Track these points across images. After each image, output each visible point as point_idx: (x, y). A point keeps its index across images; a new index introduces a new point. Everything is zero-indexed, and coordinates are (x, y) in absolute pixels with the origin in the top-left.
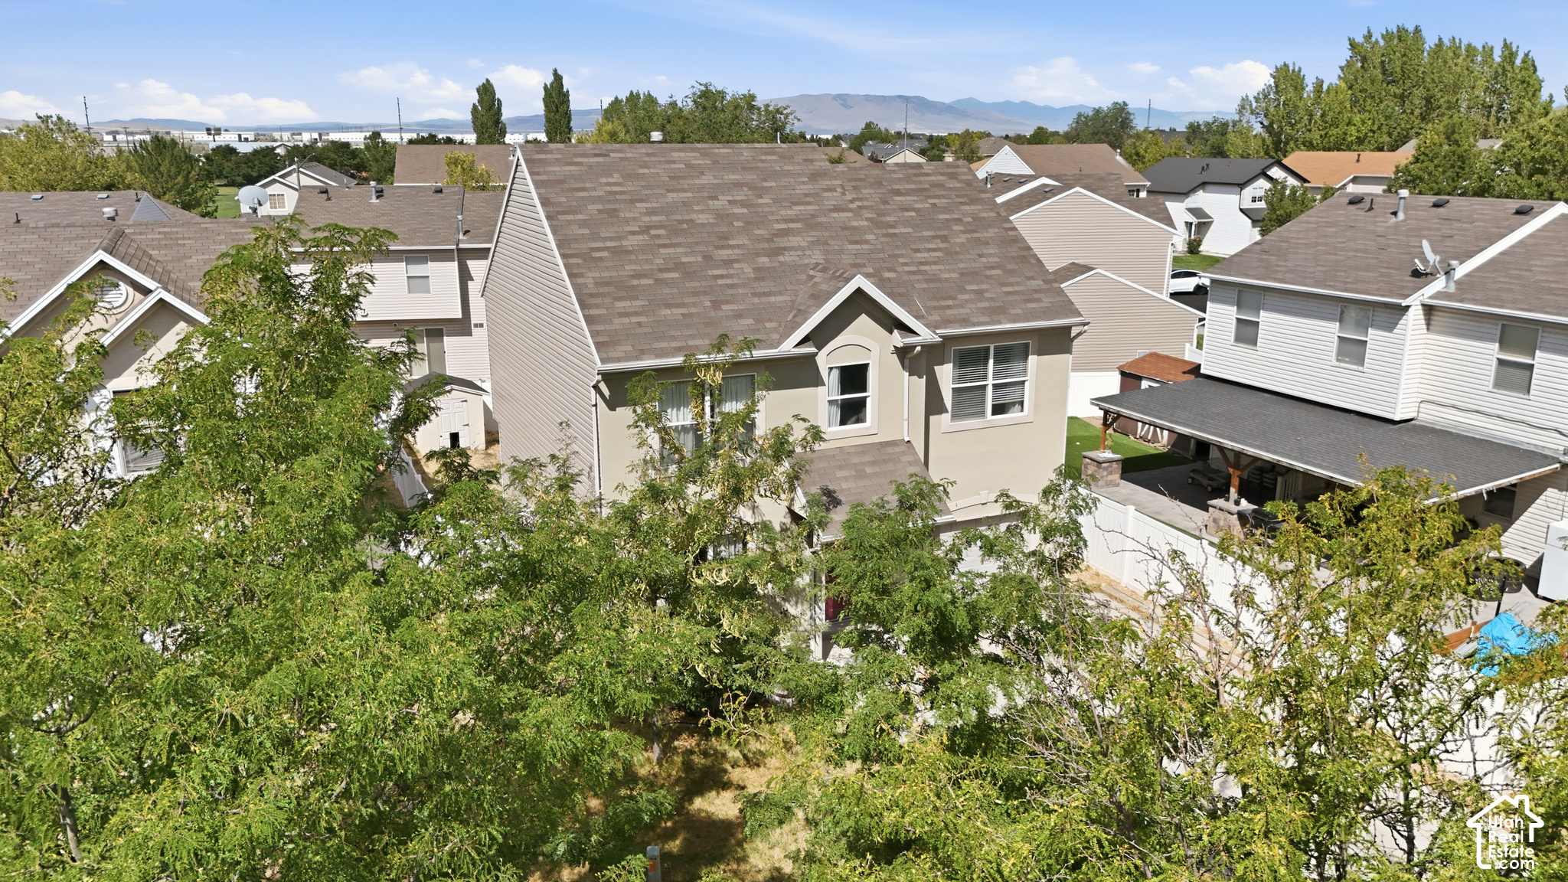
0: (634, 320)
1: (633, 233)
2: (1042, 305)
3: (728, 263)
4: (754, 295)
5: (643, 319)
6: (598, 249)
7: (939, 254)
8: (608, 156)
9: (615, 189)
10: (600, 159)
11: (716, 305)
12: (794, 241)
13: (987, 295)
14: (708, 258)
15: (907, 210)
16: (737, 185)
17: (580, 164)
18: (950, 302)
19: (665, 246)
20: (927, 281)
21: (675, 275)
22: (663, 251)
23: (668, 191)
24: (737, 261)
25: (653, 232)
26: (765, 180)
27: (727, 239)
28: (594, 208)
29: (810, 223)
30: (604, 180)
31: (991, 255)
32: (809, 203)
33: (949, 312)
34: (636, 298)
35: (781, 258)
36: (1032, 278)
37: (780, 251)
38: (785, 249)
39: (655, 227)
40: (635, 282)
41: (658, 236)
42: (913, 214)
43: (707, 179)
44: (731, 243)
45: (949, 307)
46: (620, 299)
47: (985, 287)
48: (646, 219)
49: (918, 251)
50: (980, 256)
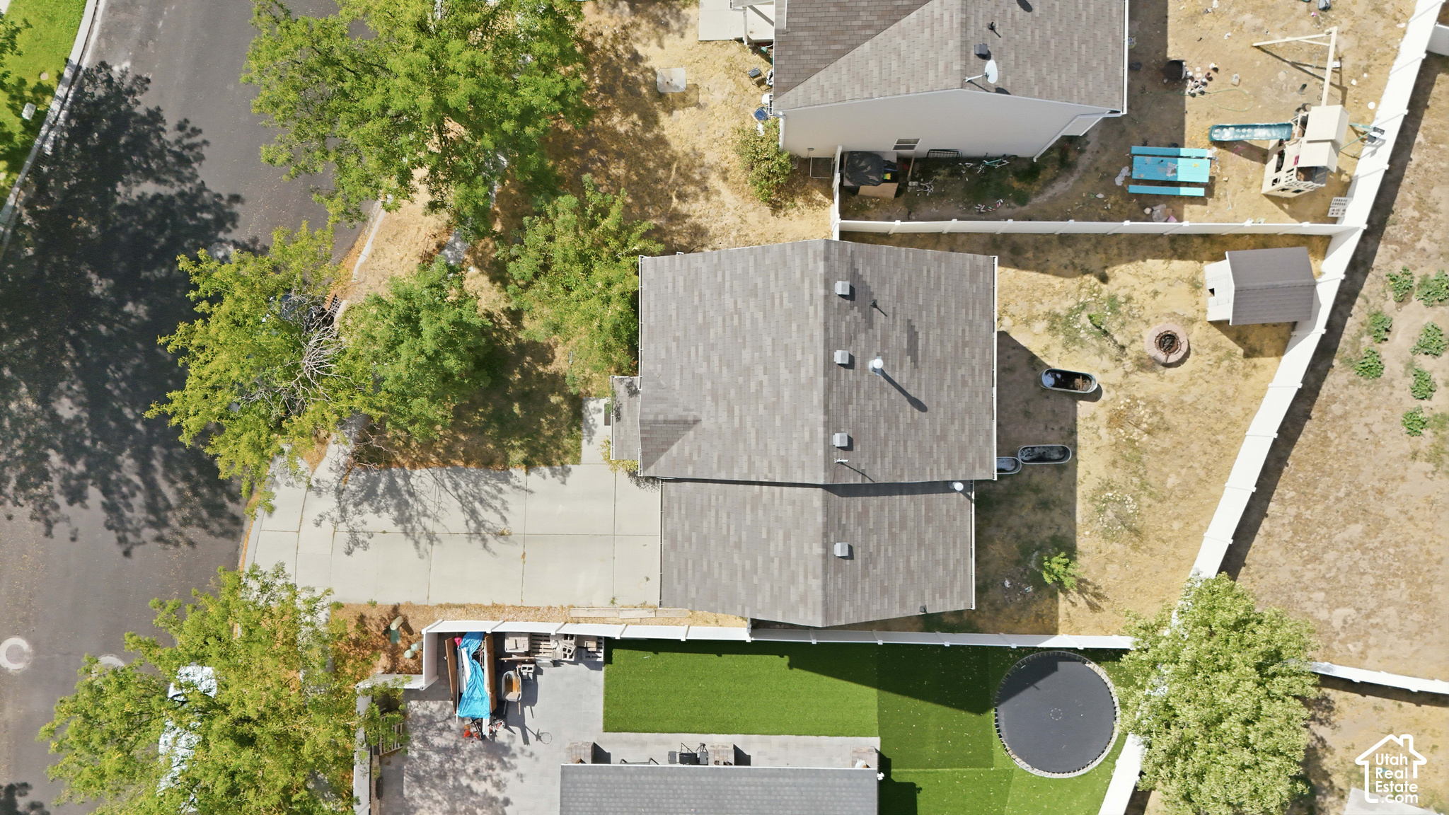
0: (670, 285)
1: (736, 303)
2: (675, 581)
3: (708, 359)
4: (682, 366)
5: (670, 290)
6: (723, 276)
7: (724, 532)
8: (811, 304)
9: (777, 302)
10: (807, 296)
11: (676, 339)
12: (723, 417)
13: (687, 545)
14: (713, 347)
15: (768, 533)
16: (778, 395)
17: (803, 282)
18: (683, 512)
19: (724, 321)
20: (702, 507)
21: (700, 320)
22: (720, 319)
23: (773, 339)
24: (709, 366)
25: (736, 317)
26: (782, 419)
27: (728, 367)
28: (760, 281)
29: (738, 434)
30: (785, 295)
31: (720, 574)
32: (757, 444)
33: (676, 506)
34: (685, 291)
35: (709, 398)
36: (697, 592)
37: (715, 399)
38: (717, 404)
39: (740, 319)
40: (696, 293)
41: (732, 319)
42: (764, 536)
43: (784, 374)
44: (724, 369)
45: (680, 509)
46: (685, 280)
47: (694, 547)
48: (748, 315)
49: (728, 517)
50: (720, 564)
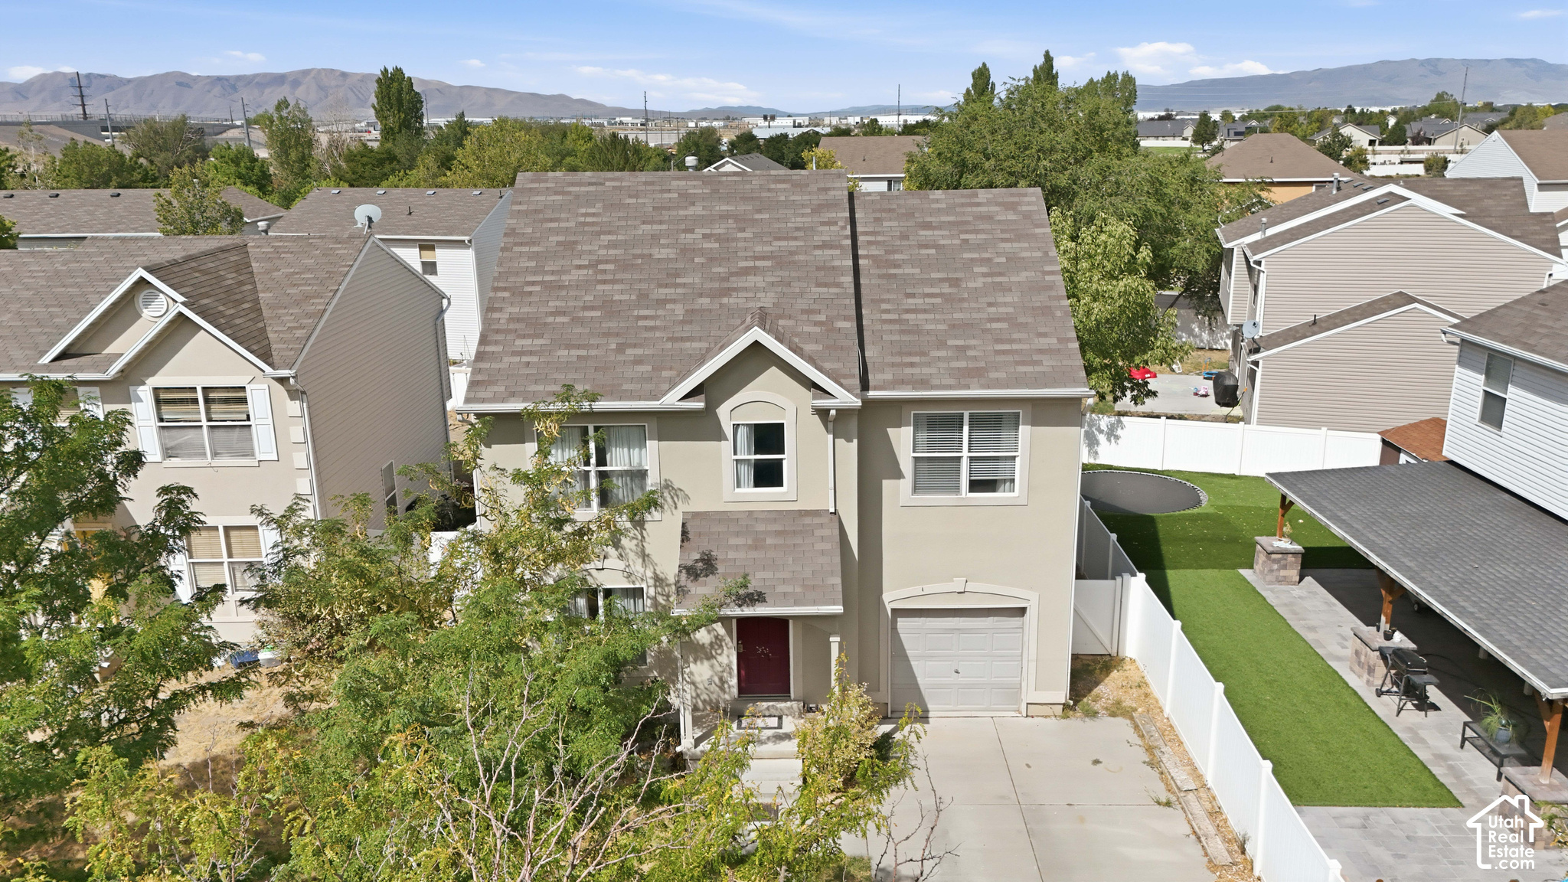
0: (525, 359)
1: (579, 267)
2: (1038, 369)
3: (662, 302)
4: (669, 339)
5: (534, 359)
6: (533, 283)
7: (938, 300)
8: (602, 184)
9: (589, 219)
10: (592, 188)
11: (621, 349)
12: (752, 281)
13: (970, 353)
14: (643, 296)
15: (927, 247)
16: (724, 217)
17: (570, 193)
18: (916, 359)
19: (604, 282)
20: (902, 332)
21: (597, 314)
22: (600, 287)
23: (644, 223)
24: (674, 301)
25: (601, 267)
26: (759, 211)
27: (677, 275)
28: (554, 239)
29: (781, 261)
30: (583, 211)
31: (1005, 304)
32: (796, 239)
33: (908, 371)
34: (541, 336)
35: (725, 300)
36: (1045, 335)
37: (727, 292)
38: (735, 289)
39: (607, 262)
40: (550, 319)
41: (605, 271)
42: (933, 251)
43: (697, 210)
44: (679, 281)
45: (912, 365)
46: (524, 337)
47: (973, 342)
48: (603, 252)
49: (913, 296)
50: (990, 305)
